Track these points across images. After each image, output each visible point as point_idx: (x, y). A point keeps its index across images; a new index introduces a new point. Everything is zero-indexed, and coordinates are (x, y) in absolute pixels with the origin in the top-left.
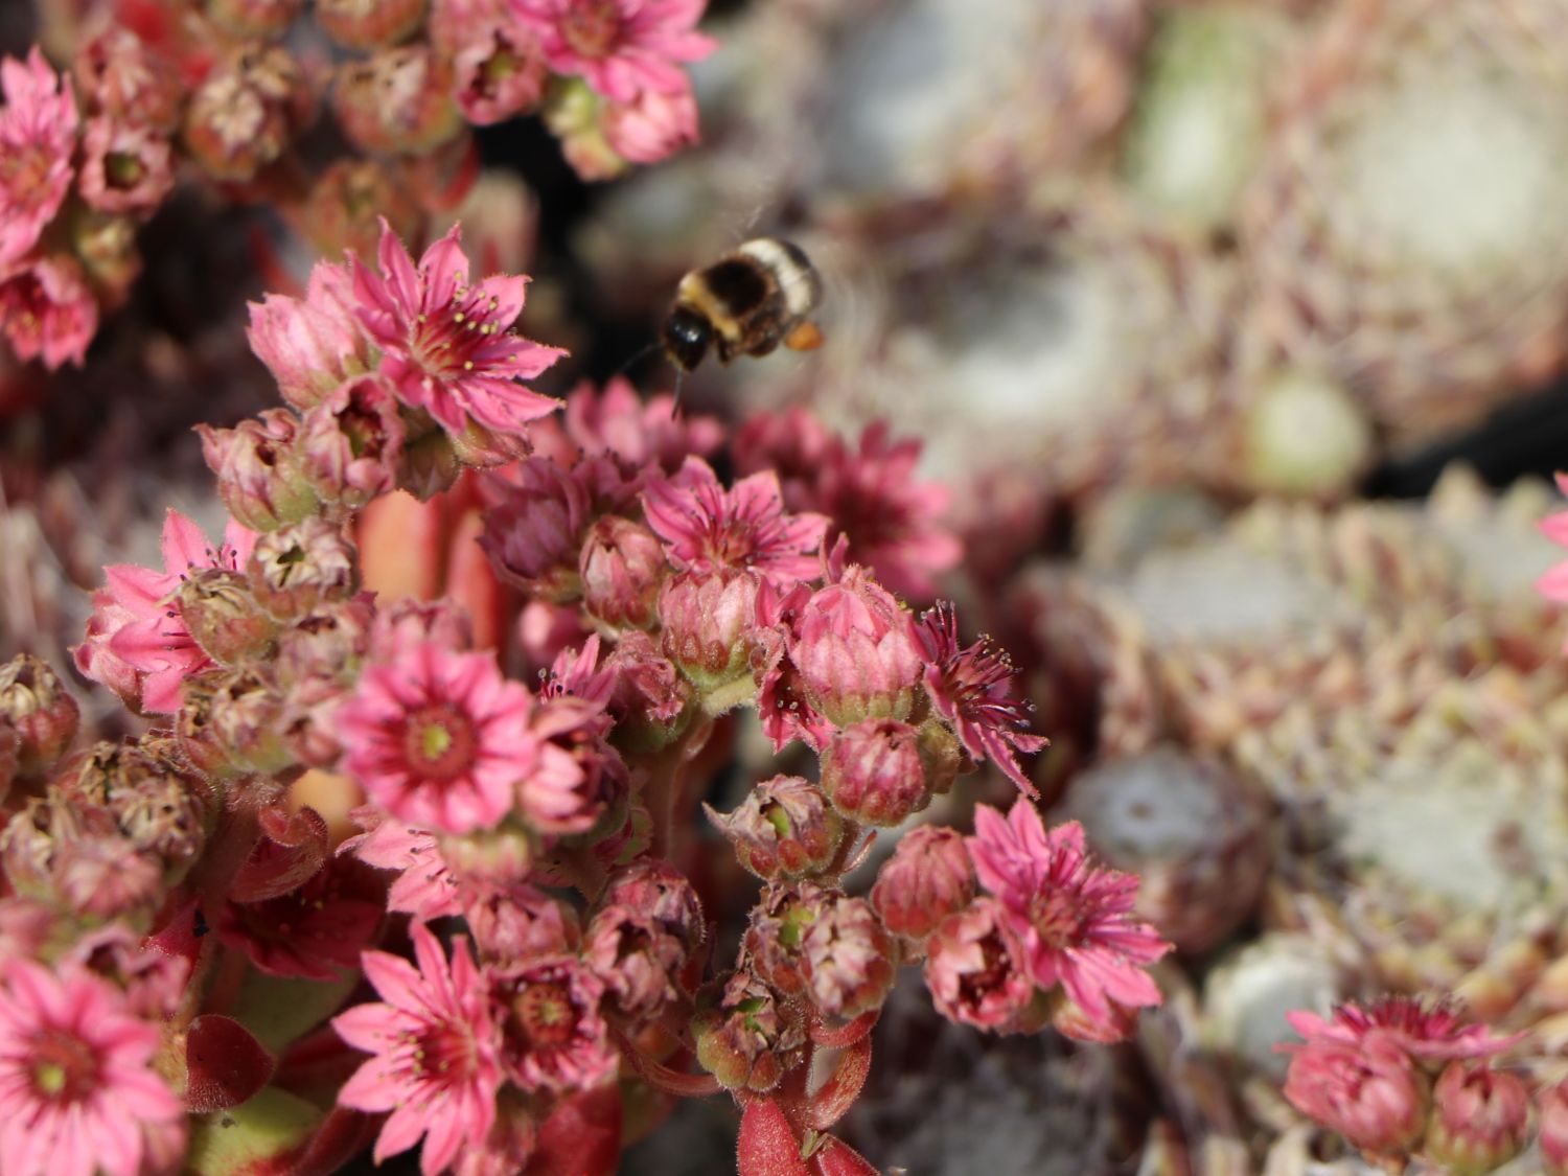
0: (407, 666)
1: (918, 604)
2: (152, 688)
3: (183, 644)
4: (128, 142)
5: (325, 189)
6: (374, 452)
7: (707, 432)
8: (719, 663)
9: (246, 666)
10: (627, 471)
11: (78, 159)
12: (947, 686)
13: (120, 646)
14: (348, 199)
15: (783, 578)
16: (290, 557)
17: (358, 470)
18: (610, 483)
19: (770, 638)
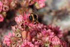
0: (25, 43)
1: (60, 39)
2: (8, 44)
3: (10, 41)
4: (6, 6)
5: (19, 10)
6: (23, 28)
7: (45, 26)
8: (46, 43)
9: (14, 43)
10: (40, 29)
11: (3, 7)
12: (62, 44)
13: (6, 41)
14: (21, 10)
15: (51, 37)
16: (17, 35)
17: (22, 29)
18: (39, 30)
19: (50, 41)
